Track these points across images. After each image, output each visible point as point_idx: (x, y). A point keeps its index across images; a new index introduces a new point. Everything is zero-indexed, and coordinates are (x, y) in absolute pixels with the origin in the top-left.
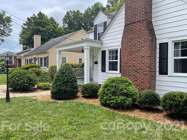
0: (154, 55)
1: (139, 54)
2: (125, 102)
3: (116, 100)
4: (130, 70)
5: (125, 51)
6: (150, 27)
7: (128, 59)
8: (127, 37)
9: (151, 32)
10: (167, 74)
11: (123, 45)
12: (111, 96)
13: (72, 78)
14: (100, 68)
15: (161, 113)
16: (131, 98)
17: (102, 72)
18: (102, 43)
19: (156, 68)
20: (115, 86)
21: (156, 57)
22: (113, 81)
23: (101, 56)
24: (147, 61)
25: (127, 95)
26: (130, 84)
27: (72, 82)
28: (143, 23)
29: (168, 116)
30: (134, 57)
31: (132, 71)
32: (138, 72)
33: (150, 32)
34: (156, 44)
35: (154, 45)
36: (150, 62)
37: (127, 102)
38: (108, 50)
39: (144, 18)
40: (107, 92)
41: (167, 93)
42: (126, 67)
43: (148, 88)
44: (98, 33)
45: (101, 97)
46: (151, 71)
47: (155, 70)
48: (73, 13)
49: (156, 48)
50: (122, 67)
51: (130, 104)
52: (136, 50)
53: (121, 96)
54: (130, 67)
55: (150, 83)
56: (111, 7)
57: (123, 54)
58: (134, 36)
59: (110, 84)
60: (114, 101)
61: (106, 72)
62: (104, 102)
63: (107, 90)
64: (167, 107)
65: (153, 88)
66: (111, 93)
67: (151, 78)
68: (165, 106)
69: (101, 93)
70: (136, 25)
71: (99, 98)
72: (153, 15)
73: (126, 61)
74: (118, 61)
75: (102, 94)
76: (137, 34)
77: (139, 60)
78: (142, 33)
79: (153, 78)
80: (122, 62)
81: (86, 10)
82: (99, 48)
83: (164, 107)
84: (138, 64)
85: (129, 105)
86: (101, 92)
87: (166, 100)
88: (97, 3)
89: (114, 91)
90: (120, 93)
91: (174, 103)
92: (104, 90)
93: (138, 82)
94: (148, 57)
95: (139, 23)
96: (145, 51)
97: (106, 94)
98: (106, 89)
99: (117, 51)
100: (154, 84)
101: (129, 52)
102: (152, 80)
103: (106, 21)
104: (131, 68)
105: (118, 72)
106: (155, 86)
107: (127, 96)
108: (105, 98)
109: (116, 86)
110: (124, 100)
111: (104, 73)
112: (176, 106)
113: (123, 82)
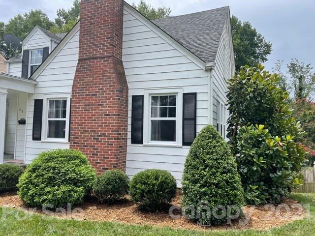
0: (125, 113)
1: (101, 110)
2: (70, 196)
3: (54, 194)
4: (85, 136)
5: (79, 103)
6: (118, 68)
7: (83, 118)
8: (82, 80)
9: (120, 76)
10: (141, 142)
11: (76, 93)
12: (45, 187)
14: (30, 133)
15: (130, 206)
16: (82, 188)
17: (33, 140)
18: (36, 85)
19: (127, 134)
20: (53, 168)
21: (127, 116)
22: (51, 158)
24: (113, 121)
25: (75, 182)
26: (83, 162)
28: (109, 61)
29: (139, 210)
30: (93, 115)
31: (89, 139)
32: (99, 140)
33: (118, 77)
34: (127, 97)
35: (125, 98)
36: (117, 123)
37: (75, 196)
38: (48, 99)
39: (109, 53)
40: (36, 181)
41: (138, 174)
42: (79, 131)
43: (114, 167)
44: (30, 65)
45: (22, 190)
46: (119, 139)
47: (125, 136)
49: (127, 102)
50: (73, 130)
51: (80, 199)
52: (97, 102)
53: (65, 185)
54: (86, 131)
55: (117, 158)
56: (64, 24)
57: (75, 108)
58: (94, 79)
59: (43, 164)
60: (50, 197)
61: (42, 140)
62: (29, 200)
64: (137, 196)
65: (122, 165)
66: (45, 181)
67: (119, 150)
68: (135, 195)
69: (24, 182)
70: (98, 62)
71: (20, 192)
72: (124, 52)
73: (80, 120)
74: (67, 119)
75: (25, 185)
76: (99, 77)
77: (101, 120)
78: (107, 76)
79: (123, 149)
80: (73, 123)
82: (29, 94)
83: (133, 195)
84: (99, 126)
85: (78, 199)
86: (24, 180)
87: (136, 184)
88: (36, 12)
89: (50, 177)
90: (63, 180)
91: (146, 189)
92: (31, 177)
93: (98, 157)
94: (115, 115)
95: (103, 61)
96: (110, 106)
97: (34, 184)
98: (34, 175)
99: (65, 102)
100: (123, 159)
101: (85, 105)
102: (120, 152)
103: (47, 46)
104: (89, 134)
105: (66, 140)
106: (125, 162)
107: (75, 184)
108: (30, 192)
109: (55, 167)
110: (69, 191)
111: (37, 143)
112: (149, 192)
113: (69, 158)
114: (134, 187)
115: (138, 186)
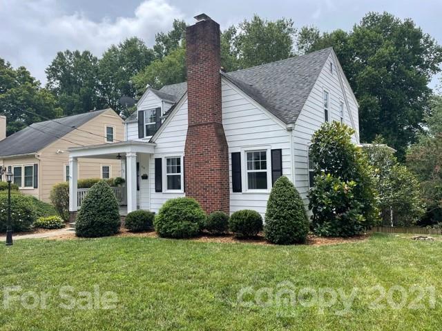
0: (226, 168)
1: (207, 166)
2: (190, 228)
3: (179, 227)
4: (197, 187)
5: (191, 161)
6: (219, 132)
7: (194, 173)
8: (192, 143)
9: (220, 138)
10: (241, 191)
12: (173, 223)
13: (111, 203)
14: (153, 186)
16: (197, 223)
17: (156, 192)
18: (155, 146)
19: (229, 184)
21: (228, 170)
22: (174, 203)
23: (154, 166)
24: (217, 175)
25: (192, 219)
26: (196, 206)
27: (111, 210)
28: (211, 126)
30: (202, 171)
31: (200, 189)
32: (207, 190)
34: (227, 154)
36: (220, 176)
37: (193, 228)
38: (165, 157)
39: (211, 120)
40: (166, 218)
41: (235, 213)
42: (192, 183)
44: (145, 124)
46: (223, 189)
47: (228, 186)
48: (73, 56)
50: (187, 183)
52: (204, 160)
53: (185, 221)
54: (197, 183)
55: (222, 204)
58: (201, 142)
59: (170, 208)
60: (177, 228)
62: (163, 232)
63: (167, 216)
65: (226, 210)
66: (173, 219)
67: (223, 197)
72: (223, 116)
73: (192, 175)
74: (182, 174)
75: (160, 222)
76: (204, 139)
77: (208, 174)
78: (210, 139)
79: (227, 197)
81: (107, 52)
82: (150, 154)
84: (207, 179)
85: (195, 231)
86: (159, 219)
88: (132, 40)
89: (176, 216)
90: (184, 218)
91: (239, 222)
92: (163, 216)
93: (208, 204)
94: (218, 170)
96: (214, 163)
97: (165, 221)
98: (165, 215)
99: (179, 160)
100: (227, 205)
101: (195, 163)
102: (224, 199)
103: (159, 106)
104: (199, 185)
105: (182, 191)
106: (229, 207)
107: (192, 221)
108: (164, 226)
109: (178, 209)
110: (189, 225)
111: (159, 194)
112: (241, 224)
113: (186, 203)
114: (231, 222)
115: (234, 221)
